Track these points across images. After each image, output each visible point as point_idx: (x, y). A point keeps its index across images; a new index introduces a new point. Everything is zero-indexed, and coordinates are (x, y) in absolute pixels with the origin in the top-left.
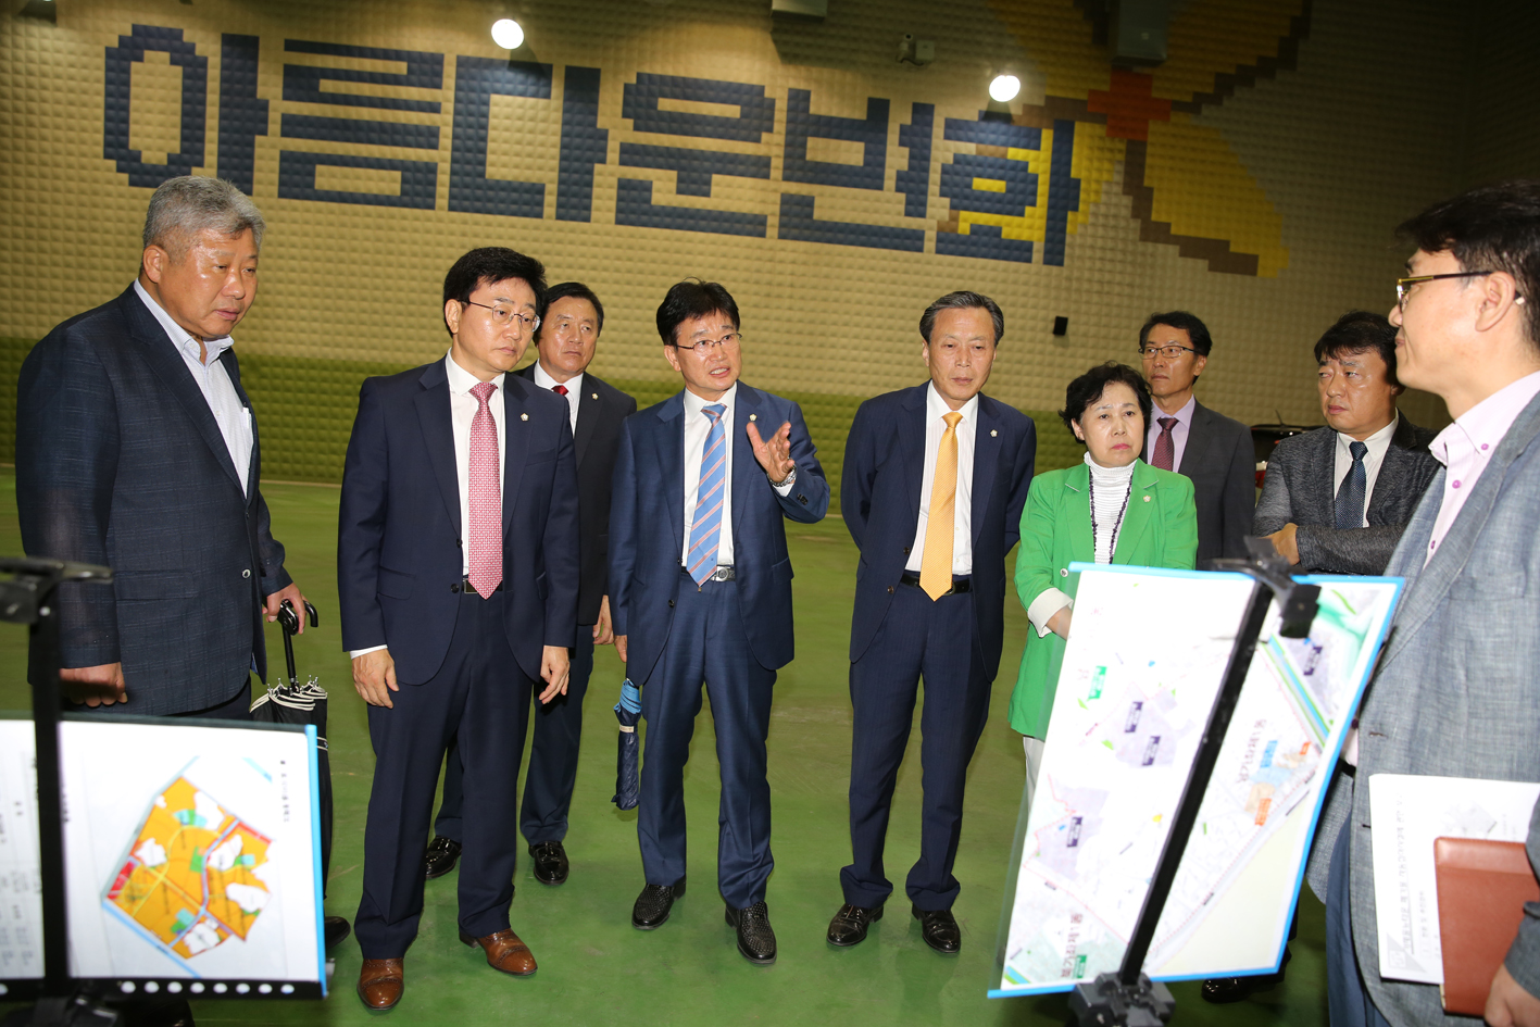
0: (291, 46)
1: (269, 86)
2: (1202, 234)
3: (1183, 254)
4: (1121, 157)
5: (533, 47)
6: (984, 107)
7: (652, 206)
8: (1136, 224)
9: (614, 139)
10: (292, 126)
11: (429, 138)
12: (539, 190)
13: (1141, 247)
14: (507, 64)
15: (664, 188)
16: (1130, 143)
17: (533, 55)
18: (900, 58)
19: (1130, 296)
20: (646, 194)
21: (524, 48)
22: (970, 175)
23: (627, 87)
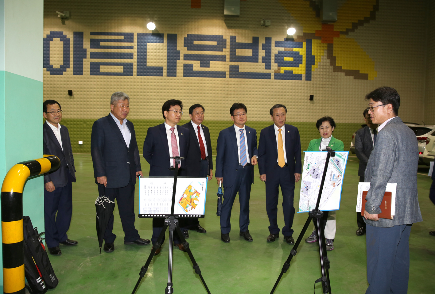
0: (92, 34)
1: (87, 45)
2: (351, 69)
3: (346, 75)
4: (326, 48)
5: (158, 29)
6: (286, 37)
7: (193, 71)
8: (332, 67)
9: (182, 53)
10: (93, 55)
11: (130, 56)
12: (161, 68)
13: (333, 74)
14: (151, 34)
15: (196, 66)
16: (328, 44)
17: (158, 31)
18: (261, 25)
19: (331, 88)
20: (192, 68)
21: (156, 30)
22: (283, 57)
23: (185, 38)
